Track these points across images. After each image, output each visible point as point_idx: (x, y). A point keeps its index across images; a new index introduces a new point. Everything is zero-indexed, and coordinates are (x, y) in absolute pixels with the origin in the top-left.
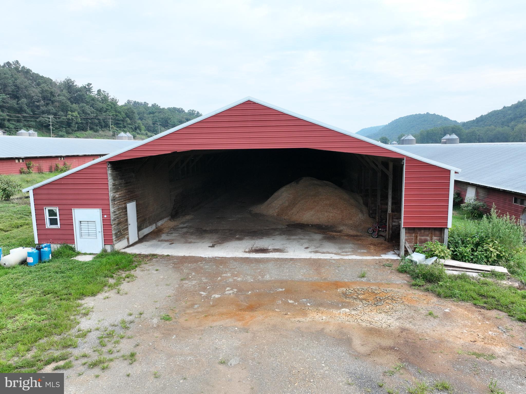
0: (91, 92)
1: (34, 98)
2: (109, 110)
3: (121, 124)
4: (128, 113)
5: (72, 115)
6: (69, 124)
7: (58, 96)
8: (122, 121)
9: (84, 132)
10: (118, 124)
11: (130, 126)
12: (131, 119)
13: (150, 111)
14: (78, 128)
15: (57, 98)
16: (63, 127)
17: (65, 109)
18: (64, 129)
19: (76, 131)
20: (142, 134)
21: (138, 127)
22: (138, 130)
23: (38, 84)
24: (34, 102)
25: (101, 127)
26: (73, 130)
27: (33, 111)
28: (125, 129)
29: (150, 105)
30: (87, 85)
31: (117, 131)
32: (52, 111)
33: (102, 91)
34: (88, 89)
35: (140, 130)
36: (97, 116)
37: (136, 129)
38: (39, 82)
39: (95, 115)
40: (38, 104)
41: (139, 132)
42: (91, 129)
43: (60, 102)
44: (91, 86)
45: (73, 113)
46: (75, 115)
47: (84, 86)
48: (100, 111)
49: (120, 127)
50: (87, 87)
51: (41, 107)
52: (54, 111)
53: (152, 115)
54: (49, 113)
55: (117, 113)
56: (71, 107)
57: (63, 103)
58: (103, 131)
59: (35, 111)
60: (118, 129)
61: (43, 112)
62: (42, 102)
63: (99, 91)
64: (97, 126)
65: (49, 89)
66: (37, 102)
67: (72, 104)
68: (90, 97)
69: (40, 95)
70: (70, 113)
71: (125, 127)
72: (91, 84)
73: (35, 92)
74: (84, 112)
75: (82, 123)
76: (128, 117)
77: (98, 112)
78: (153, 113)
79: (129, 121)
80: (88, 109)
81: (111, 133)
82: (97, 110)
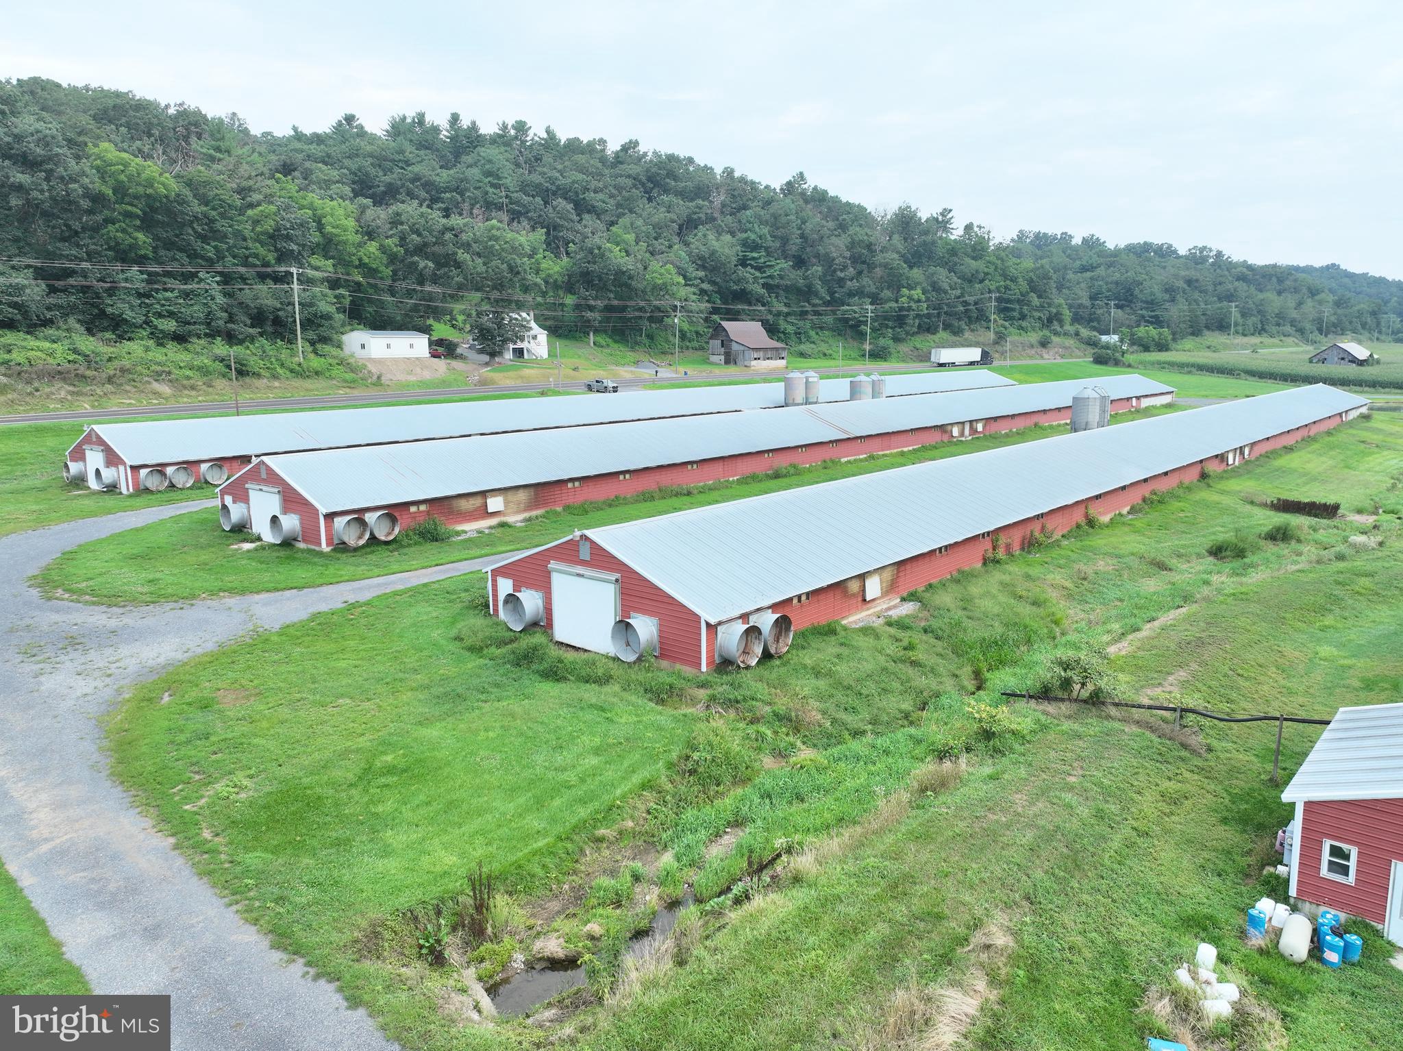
0: (946, 230)
1: (837, 261)
2: (990, 277)
3: (1013, 310)
4: (1035, 279)
5: (910, 298)
6: (900, 319)
7: (881, 251)
8: (1019, 301)
9: (930, 337)
10: (1006, 309)
11: (1037, 314)
12: (1039, 297)
13: (1084, 263)
14: (920, 326)
15: (879, 258)
16: (887, 327)
17: (895, 283)
18: (890, 330)
19: (914, 334)
20: (1065, 334)
21: (1056, 314)
22: (1055, 322)
23: (843, 227)
24: (835, 271)
25: (970, 321)
26: (907, 333)
27: (832, 293)
28: (1024, 324)
29: (1077, 241)
30: (942, 214)
31: (1006, 328)
32: (867, 289)
33: (975, 225)
34: (942, 222)
35: (1061, 322)
36: (962, 295)
37: (1050, 320)
38: (844, 220)
39: (958, 292)
40: (842, 275)
41: (1059, 329)
42: (947, 327)
43: (886, 266)
44: (950, 216)
45: (913, 292)
46: (916, 297)
47: (935, 216)
48: (970, 281)
49: (1012, 318)
50: (940, 218)
51: (849, 283)
52: (873, 289)
53: (1088, 274)
54: (860, 293)
55: (1008, 282)
56: (908, 278)
57: (891, 268)
58: (972, 331)
59: (836, 292)
60: (1007, 324)
61: (851, 294)
62: (851, 269)
63: (969, 228)
64: (960, 319)
65: (866, 238)
66: (841, 271)
67: (911, 267)
68: (947, 244)
69: (848, 254)
70: (905, 291)
71: (1023, 317)
72: (951, 211)
73: (837, 246)
74: (936, 287)
75: (929, 316)
76: (1033, 289)
77: (966, 285)
78: (1092, 268)
79: (1036, 301)
80: (943, 276)
81: (992, 336)
82: (963, 278)
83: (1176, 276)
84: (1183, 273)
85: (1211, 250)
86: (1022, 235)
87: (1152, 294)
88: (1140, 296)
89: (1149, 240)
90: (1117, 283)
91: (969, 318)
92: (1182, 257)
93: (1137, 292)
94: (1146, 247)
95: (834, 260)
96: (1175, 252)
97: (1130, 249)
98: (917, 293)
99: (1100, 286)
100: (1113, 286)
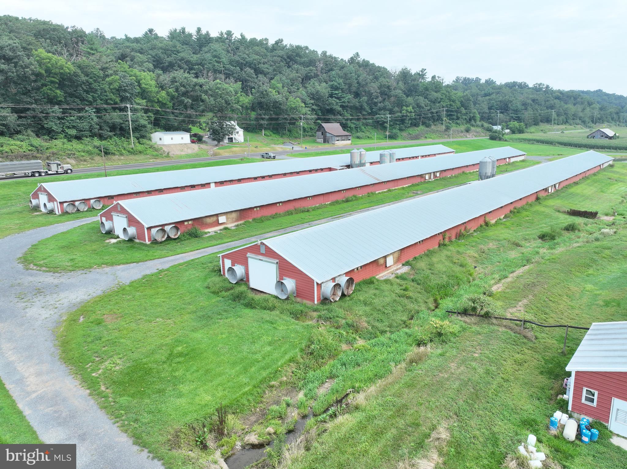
0: (423, 78)
1: (374, 94)
2: (443, 100)
3: (454, 115)
4: (463, 101)
5: (407, 111)
6: (402, 121)
7: (394, 89)
8: (456, 111)
9: (416, 128)
10: (451, 115)
11: (464, 117)
12: (466, 109)
13: (486, 92)
14: (411, 124)
15: (393, 93)
16: (396, 124)
17: (400, 104)
18: (398, 126)
19: (408, 127)
20: (477, 126)
21: (473, 117)
22: (472, 121)
23: (376, 78)
24: (373, 99)
25: (434, 121)
26: (406, 127)
27: (371, 109)
28: (458, 121)
29: (483, 81)
30: (422, 71)
31: (450, 124)
32: (387, 107)
33: (436, 76)
34: (421, 75)
35: (475, 120)
36: (431, 109)
37: (470, 120)
38: (377, 75)
39: (429, 108)
40: (376, 101)
41: (474, 124)
42: (424, 123)
43: (396, 96)
44: (425, 72)
45: (408, 108)
46: (410, 110)
47: (418, 72)
48: (434, 103)
49: (453, 119)
50: (421, 73)
51: (379, 104)
52: (390, 107)
53: (488, 97)
54: (384, 109)
55: (451, 103)
56: (406, 102)
57: (398, 97)
58: (435, 125)
59: (373, 109)
60: (451, 122)
61: (380, 109)
62: (380, 98)
63: (434, 77)
64: (429, 120)
65: (387, 83)
66: (376, 99)
67: (407, 96)
68: (424, 85)
69: (379, 91)
70: (405, 108)
71: (458, 118)
72: (425, 70)
73: (374, 87)
74: (419, 106)
75: (415, 119)
76: (463, 105)
77: (432, 104)
78: (489, 95)
79: (464, 111)
80: (422, 100)
81: (444, 127)
82: (431, 101)
83: (527, 98)
84: (531, 96)
85: (544, 85)
86: (458, 79)
87: (517, 106)
88: (511, 107)
89: (516, 81)
90: (501, 102)
91: (434, 119)
92: (530, 88)
93: (510, 105)
94: (514, 84)
95: (372, 94)
96: (527, 86)
97: (507, 85)
98: (410, 109)
99: (493, 103)
100: (499, 103)
